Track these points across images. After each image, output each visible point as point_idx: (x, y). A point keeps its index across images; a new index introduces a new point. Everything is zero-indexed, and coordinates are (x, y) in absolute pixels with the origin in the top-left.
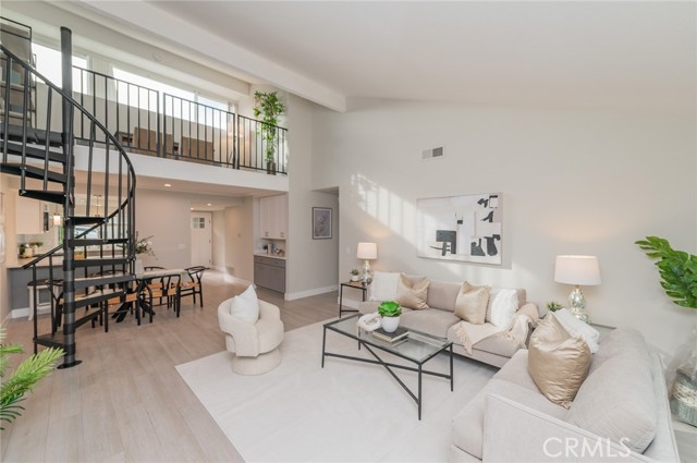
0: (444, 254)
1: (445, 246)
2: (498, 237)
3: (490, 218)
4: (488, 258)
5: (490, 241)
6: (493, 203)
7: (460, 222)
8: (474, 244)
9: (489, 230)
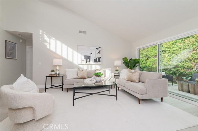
0: (87, 63)
1: (87, 60)
2: (101, 58)
3: (99, 53)
4: (98, 63)
5: (99, 58)
6: (99, 49)
7: (91, 53)
8: (95, 59)
9: (99, 56)
